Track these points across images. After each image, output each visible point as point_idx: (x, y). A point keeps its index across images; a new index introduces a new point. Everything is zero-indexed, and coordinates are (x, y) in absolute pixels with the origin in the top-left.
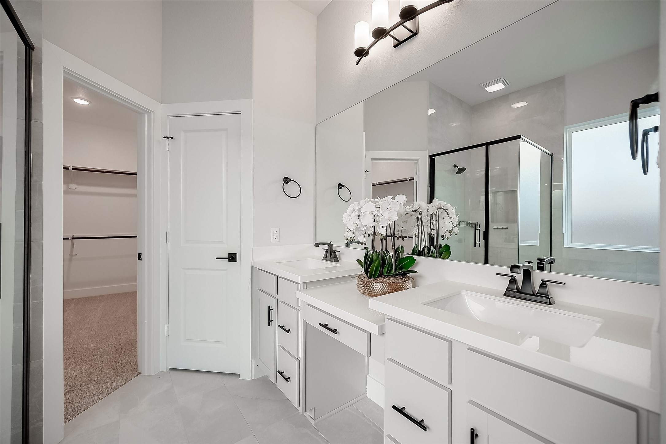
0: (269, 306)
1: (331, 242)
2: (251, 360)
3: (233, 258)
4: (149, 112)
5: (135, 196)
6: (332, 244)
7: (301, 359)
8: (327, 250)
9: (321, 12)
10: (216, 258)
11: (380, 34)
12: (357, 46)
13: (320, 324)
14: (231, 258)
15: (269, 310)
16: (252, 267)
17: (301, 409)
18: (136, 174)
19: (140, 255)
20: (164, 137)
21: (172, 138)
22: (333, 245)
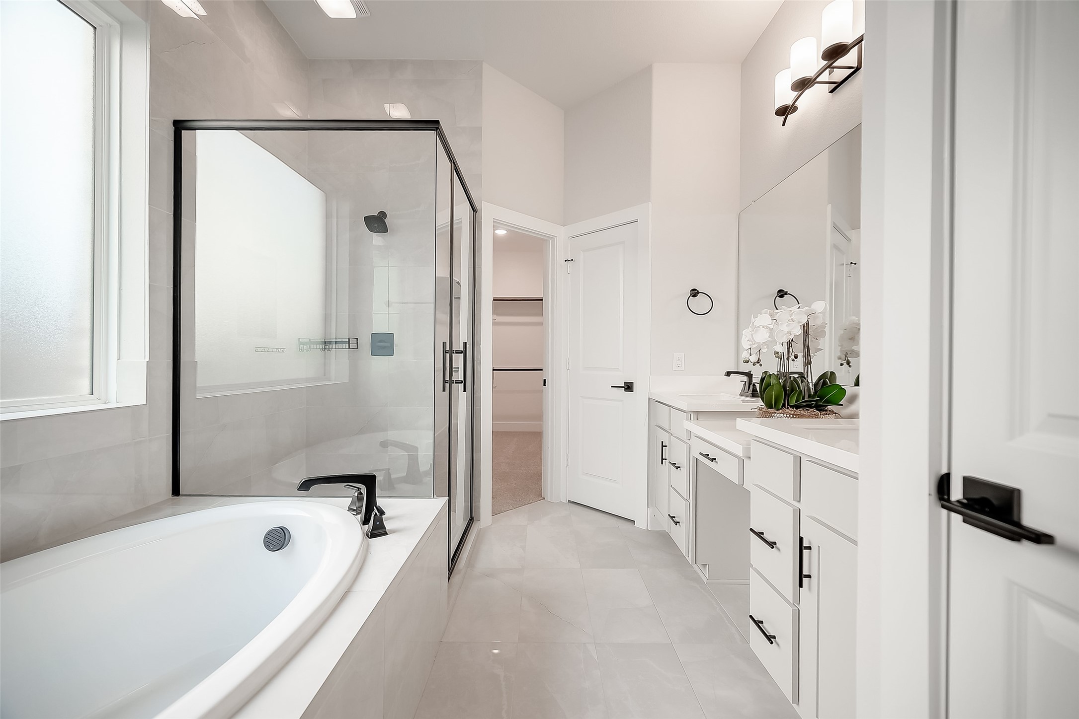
0: (662, 442)
1: (750, 371)
2: (648, 507)
3: (629, 387)
4: (552, 238)
5: (541, 324)
6: (752, 374)
7: (691, 501)
8: (746, 382)
9: (746, 57)
10: (612, 387)
11: (802, 85)
12: (778, 104)
13: (700, 453)
14: (627, 387)
15: (663, 446)
16: (649, 399)
17: (690, 559)
18: (542, 300)
19: (545, 381)
20: (566, 261)
21: (572, 260)
22: (753, 376)
